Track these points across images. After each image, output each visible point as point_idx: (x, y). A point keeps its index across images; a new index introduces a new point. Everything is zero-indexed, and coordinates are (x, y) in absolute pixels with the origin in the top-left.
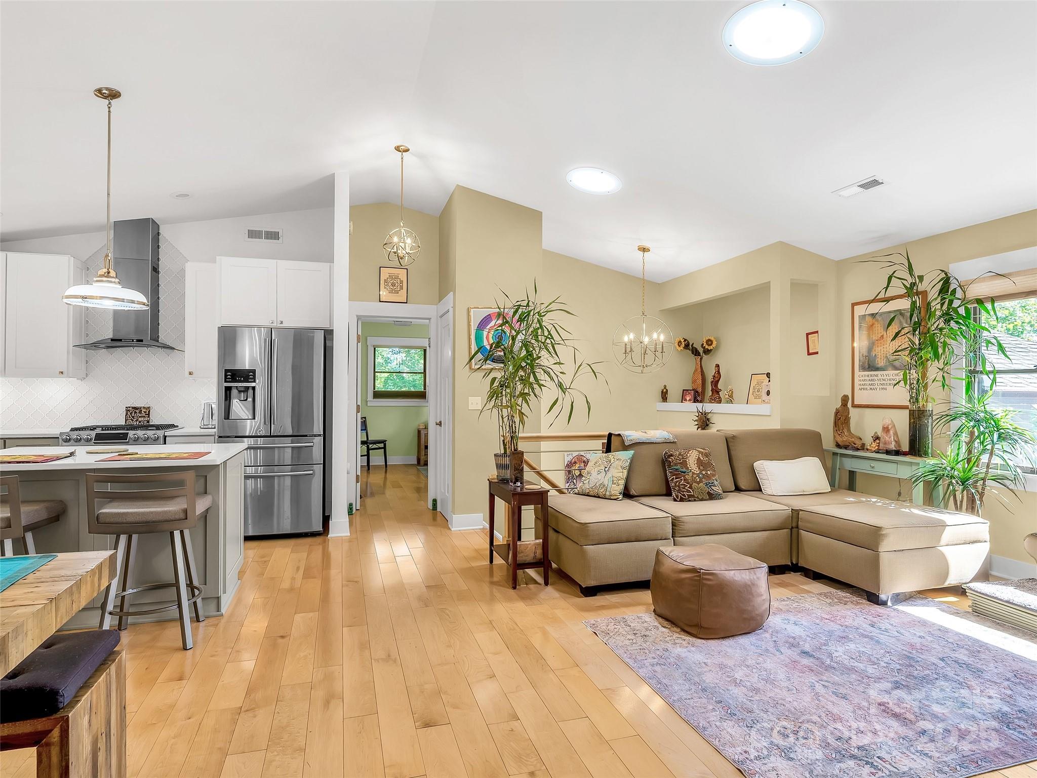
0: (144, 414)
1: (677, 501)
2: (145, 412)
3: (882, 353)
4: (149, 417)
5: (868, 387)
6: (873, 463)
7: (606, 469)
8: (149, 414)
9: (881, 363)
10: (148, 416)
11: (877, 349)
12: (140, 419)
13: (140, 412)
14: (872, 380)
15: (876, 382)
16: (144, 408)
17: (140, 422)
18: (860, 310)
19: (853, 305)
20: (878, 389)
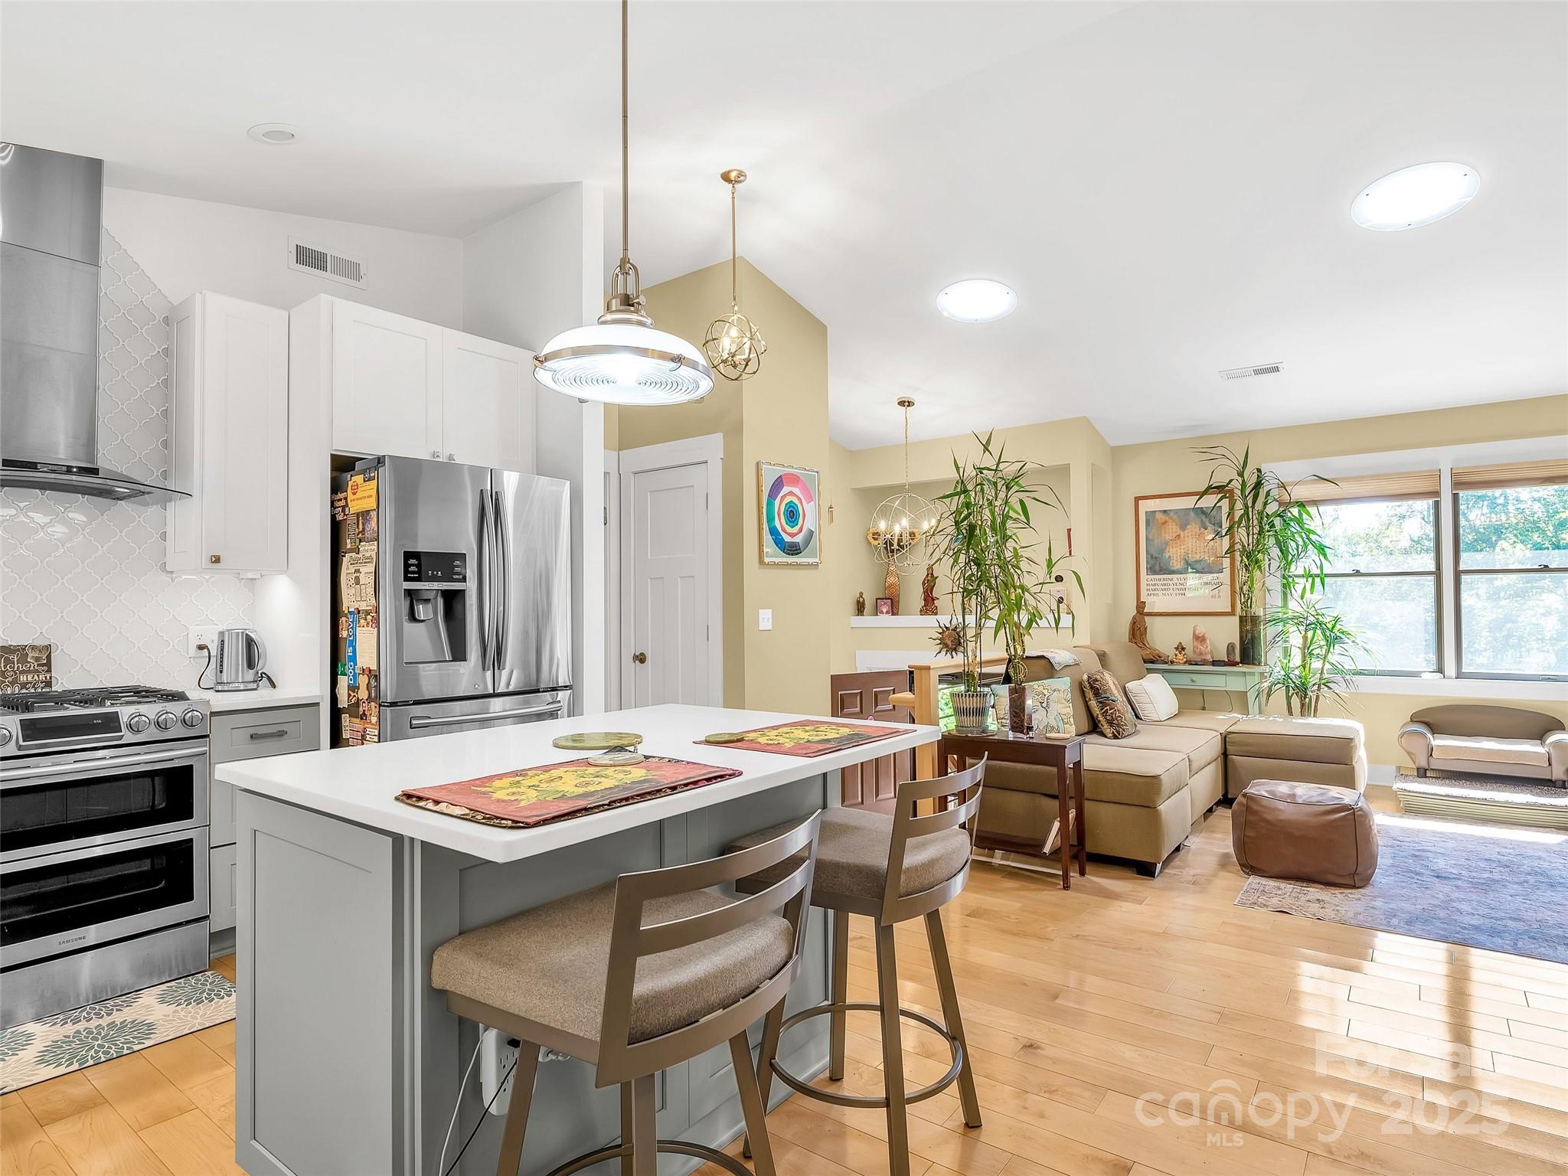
0: (34, 665)
1: (1118, 738)
2: (37, 659)
3: (1179, 554)
4: (49, 671)
5: (1160, 593)
6: (1195, 677)
7: (1044, 705)
8: (49, 664)
9: (1177, 565)
10: (45, 668)
11: (1171, 550)
12: (23, 678)
13: (23, 659)
14: (1165, 585)
15: (1171, 587)
16: (33, 648)
17: (24, 686)
18: (1146, 506)
19: (1137, 499)
20: (1174, 595)
